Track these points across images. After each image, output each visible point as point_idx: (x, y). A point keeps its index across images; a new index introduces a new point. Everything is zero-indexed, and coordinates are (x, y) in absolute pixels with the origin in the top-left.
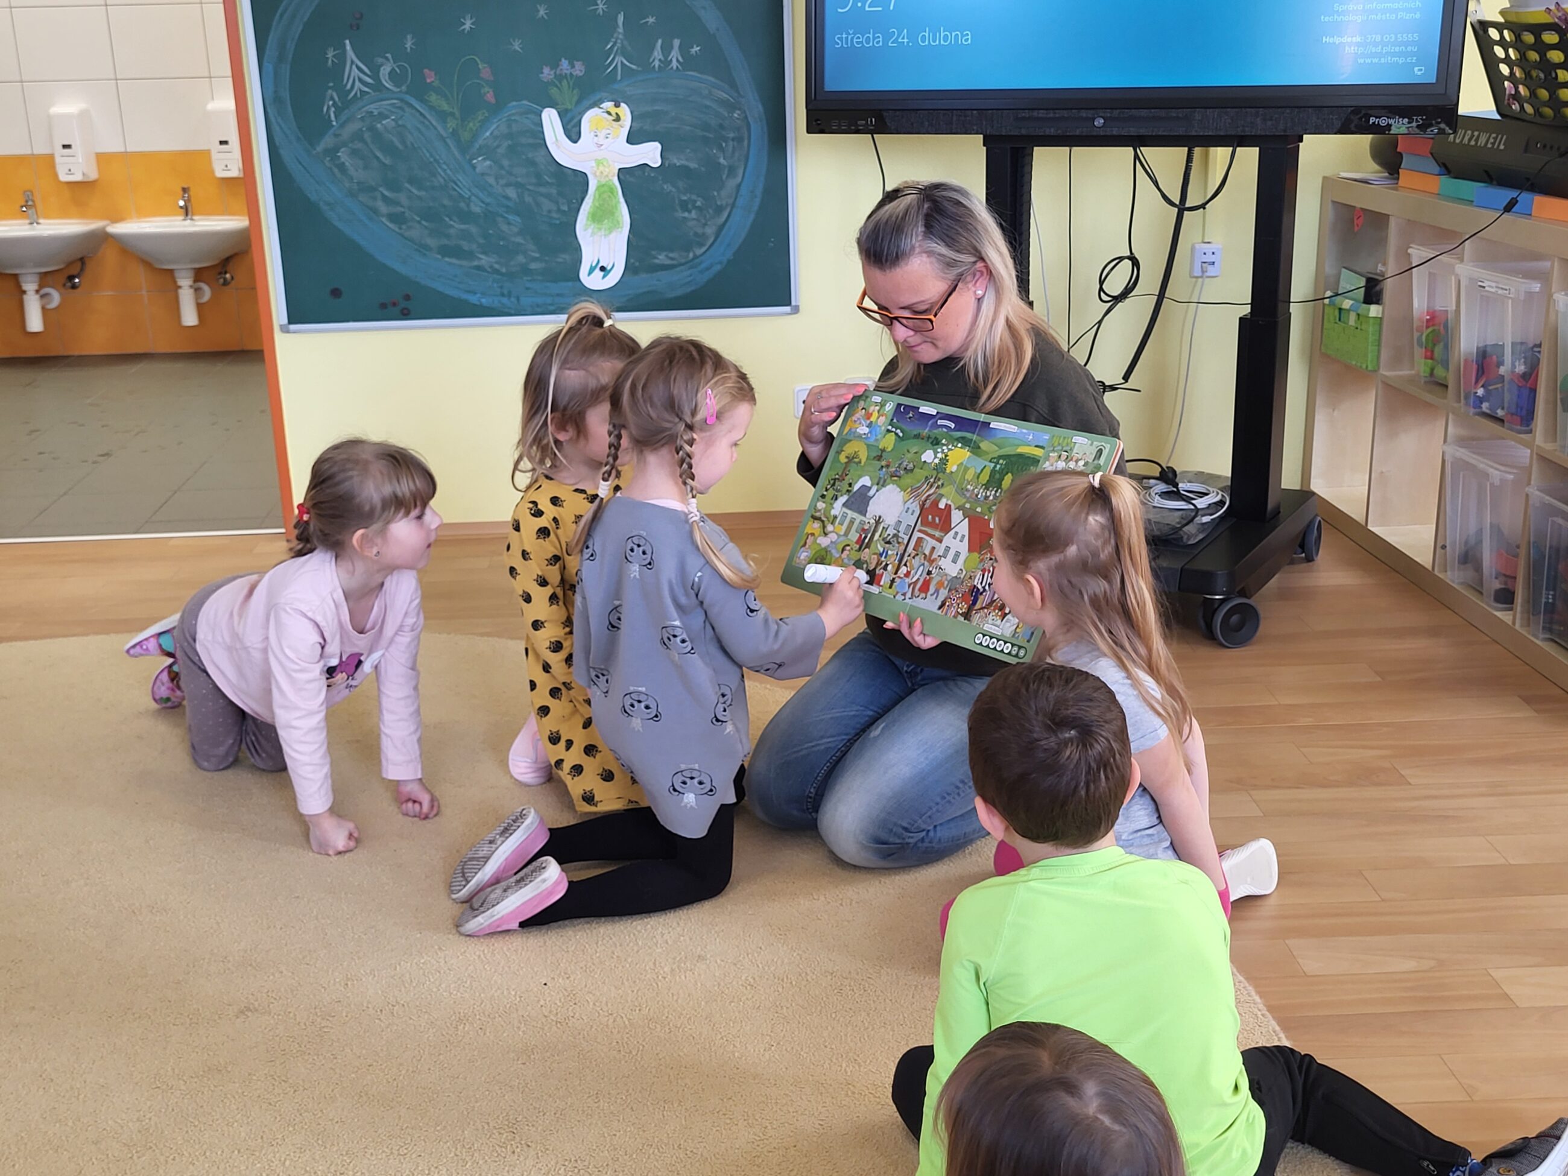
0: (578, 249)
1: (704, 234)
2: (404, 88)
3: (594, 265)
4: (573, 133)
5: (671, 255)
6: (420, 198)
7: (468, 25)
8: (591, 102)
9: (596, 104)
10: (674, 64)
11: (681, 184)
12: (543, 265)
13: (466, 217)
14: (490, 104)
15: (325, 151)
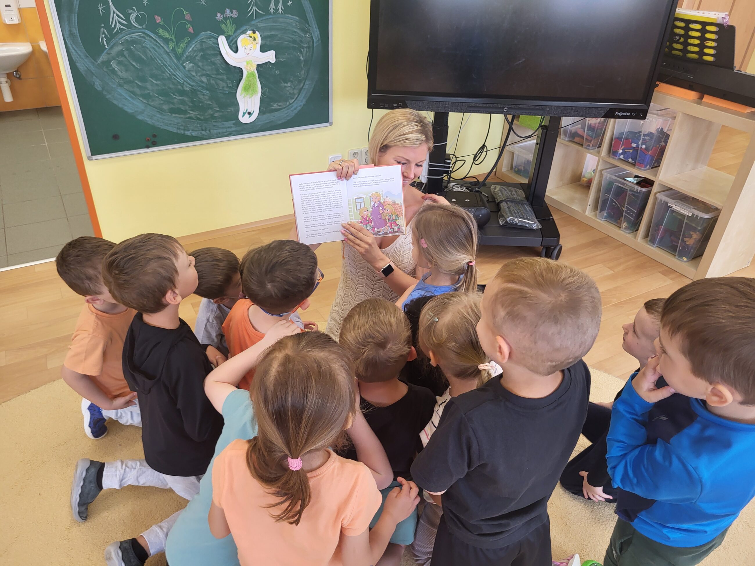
0: (237, 105)
1: (293, 93)
3: (245, 111)
5: (279, 104)
6: (157, 85)
9: (244, 32)
10: (280, 11)
12: (221, 114)
13: (182, 93)
14: (190, 33)
15: (103, 62)
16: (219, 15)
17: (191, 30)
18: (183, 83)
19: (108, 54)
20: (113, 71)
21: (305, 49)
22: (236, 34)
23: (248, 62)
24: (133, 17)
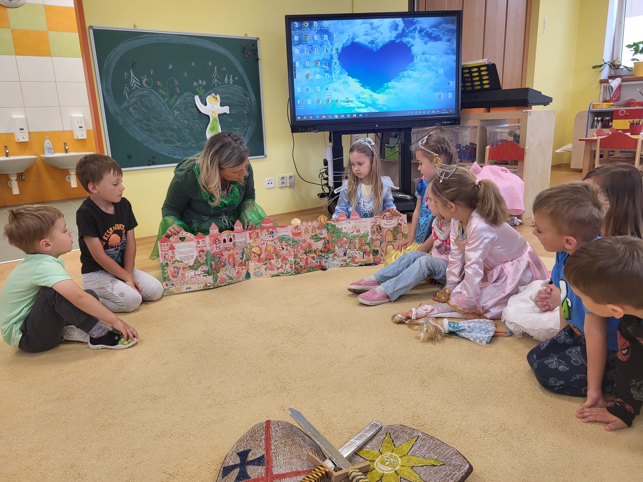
2: (151, 87)
6: (157, 124)
7: (170, 67)
9: (210, 94)
10: (231, 82)
11: (235, 119)
13: (172, 130)
14: (178, 93)
15: (125, 108)
16: (195, 83)
17: (178, 91)
18: (173, 124)
19: (128, 102)
20: (131, 114)
21: (247, 107)
22: (205, 95)
23: (212, 112)
24: (144, 81)
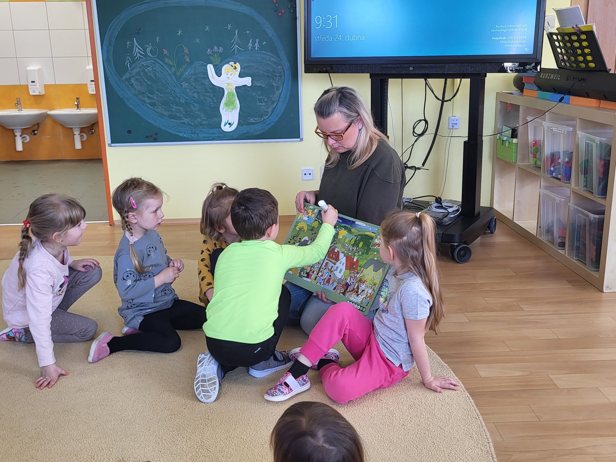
0: (220, 116)
1: (267, 111)
2: (156, 56)
3: (226, 122)
4: (219, 73)
5: (255, 119)
6: (161, 96)
7: (179, 34)
8: (226, 62)
9: (228, 63)
10: (257, 48)
11: (259, 93)
12: (207, 122)
13: (178, 104)
14: (188, 62)
15: (126, 79)
16: (209, 50)
19: (130, 73)
20: (132, 85)
24: (148, 50)
